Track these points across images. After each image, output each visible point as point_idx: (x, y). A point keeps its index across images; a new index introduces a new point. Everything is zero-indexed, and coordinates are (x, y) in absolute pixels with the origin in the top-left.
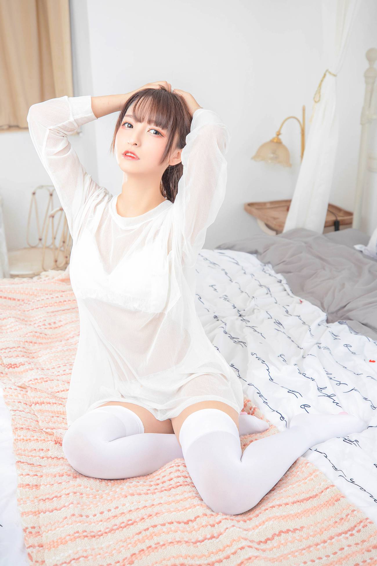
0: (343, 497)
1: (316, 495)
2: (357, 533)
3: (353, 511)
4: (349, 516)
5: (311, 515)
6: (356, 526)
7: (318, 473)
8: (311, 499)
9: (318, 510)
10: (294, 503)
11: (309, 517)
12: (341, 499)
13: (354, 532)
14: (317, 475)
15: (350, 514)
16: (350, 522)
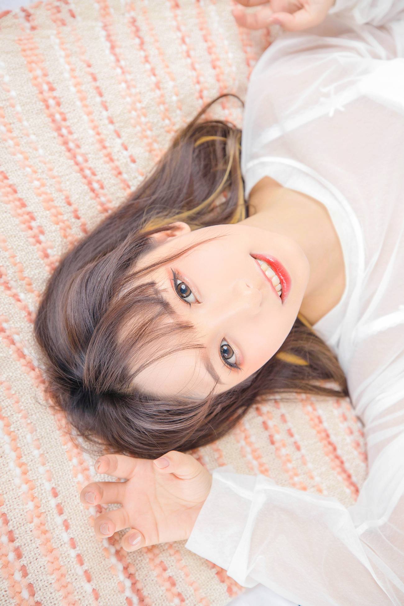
15: (184, 603)
16: (164, 600)
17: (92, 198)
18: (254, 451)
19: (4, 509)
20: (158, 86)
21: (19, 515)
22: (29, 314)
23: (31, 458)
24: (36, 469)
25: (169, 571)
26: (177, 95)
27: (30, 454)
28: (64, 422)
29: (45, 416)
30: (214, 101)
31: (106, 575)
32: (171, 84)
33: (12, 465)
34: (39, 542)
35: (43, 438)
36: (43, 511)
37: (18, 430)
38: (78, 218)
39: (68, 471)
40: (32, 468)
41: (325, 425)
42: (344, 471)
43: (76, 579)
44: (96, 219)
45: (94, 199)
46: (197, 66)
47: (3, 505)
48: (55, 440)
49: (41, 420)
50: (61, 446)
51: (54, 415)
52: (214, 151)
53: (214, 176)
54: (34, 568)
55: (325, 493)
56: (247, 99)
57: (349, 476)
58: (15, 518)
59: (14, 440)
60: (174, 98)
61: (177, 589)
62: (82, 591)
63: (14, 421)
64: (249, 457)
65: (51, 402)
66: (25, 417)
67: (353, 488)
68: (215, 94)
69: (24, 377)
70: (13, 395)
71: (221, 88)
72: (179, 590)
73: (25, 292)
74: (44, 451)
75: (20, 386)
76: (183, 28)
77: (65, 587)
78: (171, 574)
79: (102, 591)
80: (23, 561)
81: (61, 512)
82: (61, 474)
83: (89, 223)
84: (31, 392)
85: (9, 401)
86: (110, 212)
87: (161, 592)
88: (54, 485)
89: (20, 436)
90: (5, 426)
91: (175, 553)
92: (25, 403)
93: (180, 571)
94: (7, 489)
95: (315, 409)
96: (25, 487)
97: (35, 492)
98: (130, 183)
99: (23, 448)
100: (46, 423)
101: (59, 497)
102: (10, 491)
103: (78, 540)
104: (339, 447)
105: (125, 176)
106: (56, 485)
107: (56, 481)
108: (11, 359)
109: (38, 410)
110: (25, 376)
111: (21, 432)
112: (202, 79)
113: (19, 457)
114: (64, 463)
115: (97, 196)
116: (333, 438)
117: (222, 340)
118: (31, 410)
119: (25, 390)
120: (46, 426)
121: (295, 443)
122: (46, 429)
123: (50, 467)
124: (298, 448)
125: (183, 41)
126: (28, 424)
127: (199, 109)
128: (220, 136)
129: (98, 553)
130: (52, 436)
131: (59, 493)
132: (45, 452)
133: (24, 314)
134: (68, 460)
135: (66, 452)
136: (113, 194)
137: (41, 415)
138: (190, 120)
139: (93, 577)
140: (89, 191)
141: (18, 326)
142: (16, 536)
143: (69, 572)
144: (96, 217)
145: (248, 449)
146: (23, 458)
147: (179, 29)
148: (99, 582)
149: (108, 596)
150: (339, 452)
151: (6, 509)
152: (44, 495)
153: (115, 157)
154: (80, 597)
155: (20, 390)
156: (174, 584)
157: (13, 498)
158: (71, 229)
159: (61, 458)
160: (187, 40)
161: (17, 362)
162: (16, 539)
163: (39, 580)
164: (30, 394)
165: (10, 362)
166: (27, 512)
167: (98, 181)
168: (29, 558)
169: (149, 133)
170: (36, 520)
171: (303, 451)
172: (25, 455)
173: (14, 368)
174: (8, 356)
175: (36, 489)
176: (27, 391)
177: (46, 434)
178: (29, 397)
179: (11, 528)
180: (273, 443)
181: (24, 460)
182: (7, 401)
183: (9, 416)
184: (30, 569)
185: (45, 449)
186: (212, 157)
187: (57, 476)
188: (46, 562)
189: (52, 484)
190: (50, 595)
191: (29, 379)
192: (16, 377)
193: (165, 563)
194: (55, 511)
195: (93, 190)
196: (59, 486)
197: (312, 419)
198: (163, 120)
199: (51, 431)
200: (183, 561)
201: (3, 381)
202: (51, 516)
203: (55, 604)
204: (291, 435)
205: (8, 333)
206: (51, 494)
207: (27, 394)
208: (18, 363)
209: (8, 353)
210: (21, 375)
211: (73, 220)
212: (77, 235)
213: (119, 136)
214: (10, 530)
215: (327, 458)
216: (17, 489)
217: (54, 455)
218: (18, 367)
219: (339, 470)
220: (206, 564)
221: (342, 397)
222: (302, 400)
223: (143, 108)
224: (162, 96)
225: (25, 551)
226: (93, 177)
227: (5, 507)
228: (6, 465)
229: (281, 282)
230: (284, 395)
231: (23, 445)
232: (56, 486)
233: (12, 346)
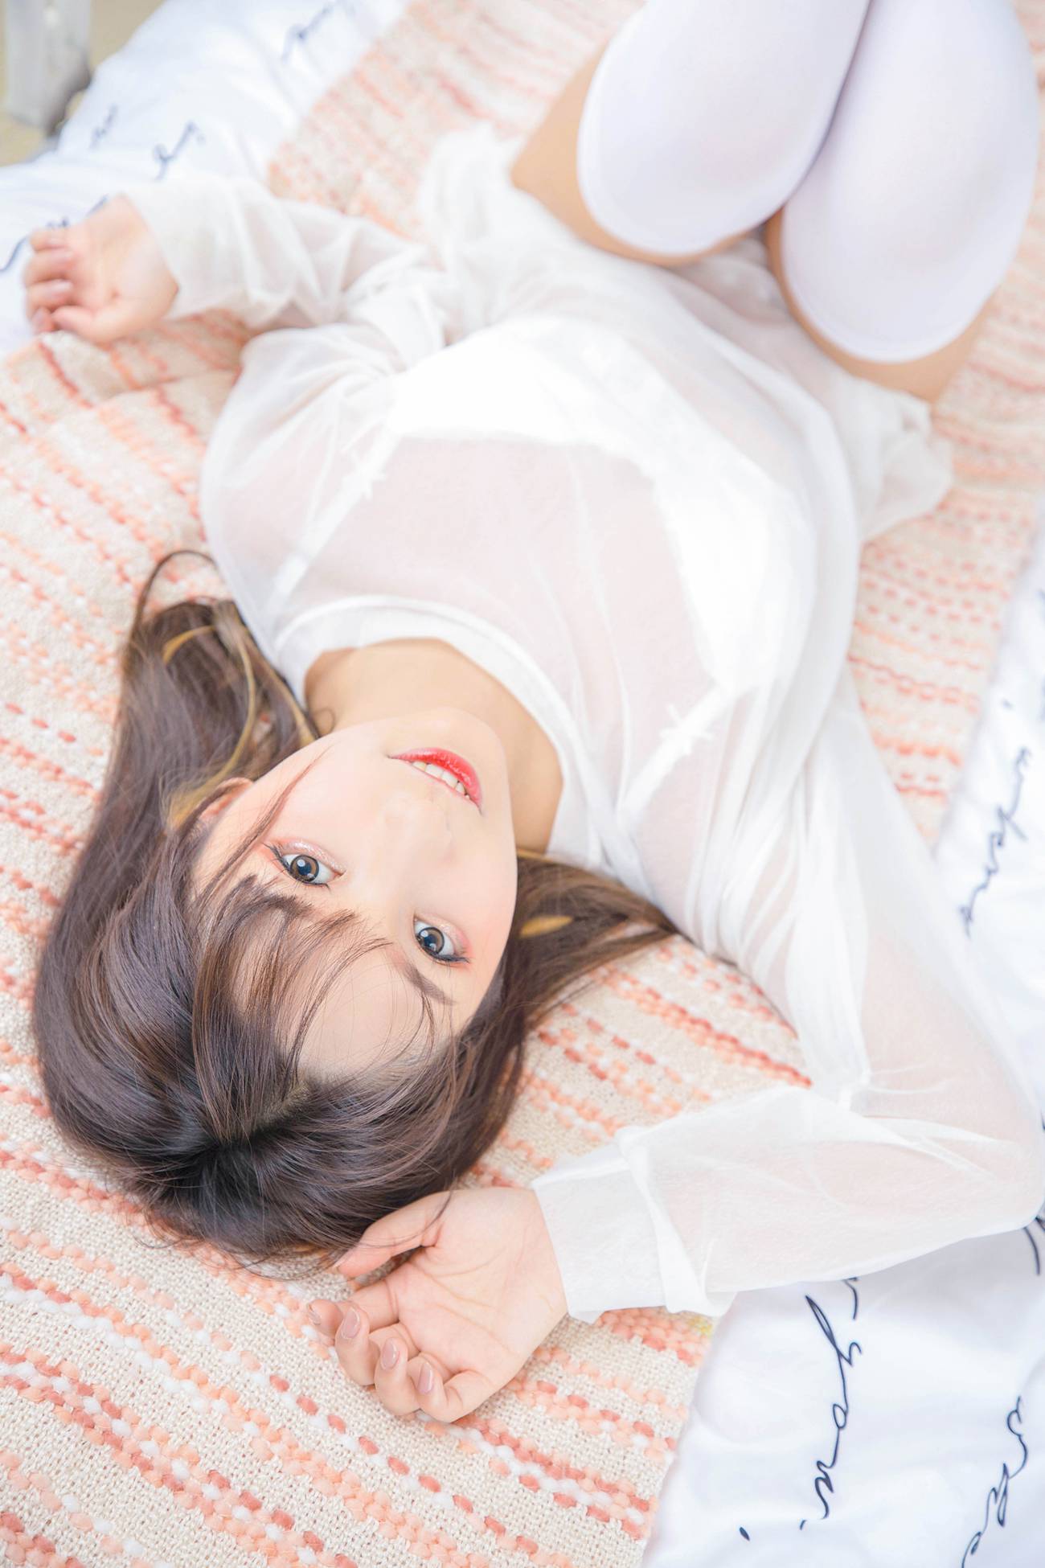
2: (552, 1496)
6: (579, 1476)
13: (549, 1484)
15: (621, 1421)
16: (585, 1441)
17: (33, 840)
18: (579, 1109)
19: (205, 1464)
20: (39, 595)
21: (240, 1458)
22: (37, 1103)
23: (198, 1352)
24: (219, 1364)
25: (561, 1388)
26: (81, 594)
27: (191, 1347)
28: (217, 1257)
29: (177, 1267)
30: (153, 576)
31: (458, 1463)
32: (61, 581)
33: (170, 1384)
34: (305, 1480)
35: (197, 1306)
36: (279, 1425)
37: (143, 1317)
38: (27, 886)
39: (279, 1334)
40: (211, 1367)
41: (668, 997)
42: (749, 1053)
43: (413, 1501)
44: (62, 871)
45: (38, 838)
46: (88, 532)
47: (199, 1459)
48: (220, 1297)
49: (174, 1277)
50: (239, 1299)
51: (193, 1255)
52: (206, 656)
53: (231, 695)
54: (327, 1525)
55: (716, 1094)
56: (212, 547)
57: (764, 1058)
58: (236, 1468)
59: (145, 1337)
60: (81, 602)
61: (595, 1406)
62: (435, 1513)
63: (126, 1305)
64: (580, 1122)
65: (171, 1236)
66: (142, 1286)
67: (786, 1074)
68: (148, 565)
69: (95, 1221)
70: (95, 1260)
71: (152, 550)
72: (599, 1407)
73: (7, 1068)
74: (214, 1326)
75: (99, 1240)
76: (25, 483)
77: (402, 1522)
78: (568, 1393)
79: (470, 1491)
80: (299, 1525)
81: (312, 1409)
82: (269, 1345)
83: (52, 884)
84: (124, 1240)
85: (94, 1277)
86: (80, 846)
87: (570, 1431)
88: (269, 1372)
89: (152, 1325)
90: (114, 1322)
91: (552, 1354)
92: (125, 1264)
93: (579, 1376)
94: (187, 1429)
95: (634, 982)
96: (220, 1405)
97: (244, 1401)
98: (88, 778)
99: (171, 1342)
100: (186, 1277)
101: (292, 1386)
102: (196, 1429)
103: (372, 1436)
104: (712, 1019)
105: (71, 771)
106: (272, 1370)
107: (269, 1362)
108: (54, 1201)
109: (158, 1263)
110: (96, 1217)
111: (151, 1318)
112: (110, 549)
113: (174, 1362)
114: (265, 1324)
115: (40, 830)
116: (694, 1011)
117: (414, 924)
118: (144, 1270)
119: (111, 1242)
120: (190, 1282)
121: (639, 1054)
122: (192, 1288)
123: (243, 1345)
124: (649, 1060)
125: (40, 503)
126: (155, 1296)
127: (134, 601)
128: (198, 626)
129: (422, 1438)
130: (211, 1292)
131: (288, 1380)
132: (217, 1326)
133: (27, 1109)
134: (266, 1314)
135: (254, 1303)
136: (66, 813)
137: (169, 1269)
138: (127, 624)
139: (439, 1480)
140: (20, 829)
141: (31, 1135)
142: (259, 1496)
143: (394, 1497)
144: (60, 867)
145: (569, 1111)
146: (183, 1361)
147: (19, 488)
148: (456, 1480)
149: (484, 1494)
150: (718, 1027)
151: (210, 1463)
152: (263, 1397)
153: (34, 749)
154: (438, 1524)
155: (102, 1246)
156: (583, 1404)
157: (209, 1437)
158: (26, 912)
159: (253, 1320)
160: (45, 499)
161: (66, 1200)
162: (261, 1500)
163: (349, 1541)
164: (125, 1243)
165: (53, 1208)
166: (250, 1445)
167: (27, 805)
168: (307, 1515)
169: (68, 681)
170: (276, 1448)
171: (661, 1060)
172: (184, 1353)
173: (66, 1215)
174: (45, 1199)
175: (242, 1396)
176: (115, 1242)
177: (197, 1296)
178: (127, 1250)
179: (238, 1489)
180: (602, 1076)
181: (186, 1361)
182: (91, 1278)
183: (111, 1302)
184: (321, 1532)
185: (212, 1322)
186: (206, 665)
187: (266, 1353)
188: (342, 1504)
189: (265, 1371)
190: (385, 1554)
191: (106, 1219)
192: (80, 1228)
193: (545, 1380)
194: (301, 1413)
195: (26, 824)
196: (279, 1368)
197: (640, 1001)
198: (81, 646)
199: (204, 1286)
200: (573, 1358)
201: (61, 1249)
202: (298, 1425)
203: (404, 1563)
204: (624, 1045)
205: (20, 1156)
206: (275, 1390)
207: (120, 1246)
208: (69, 1201)
209: (41, 1191)
210: (87, 1220)
211: (22, 894)
212: (42, 916)
213: (18, 711)
214: (240, 1494)
215: (705, 1049)
216: (207, 1415)
217: (236, 1321)
218: (75, 1209)
219: (738, 1057)
220: (615, 1338)
221: (663, 937)
222: (605, 979)
223: (33, 645)
224: (57, 608)
225: (292, 1510)
226: (14, 802)
227: (206, 1461)
228: (160, 1391)
229: (460, 779)
230: (570, 989)
231: (168, 1338)
232: (275, 1370)
233: (42, 1176)
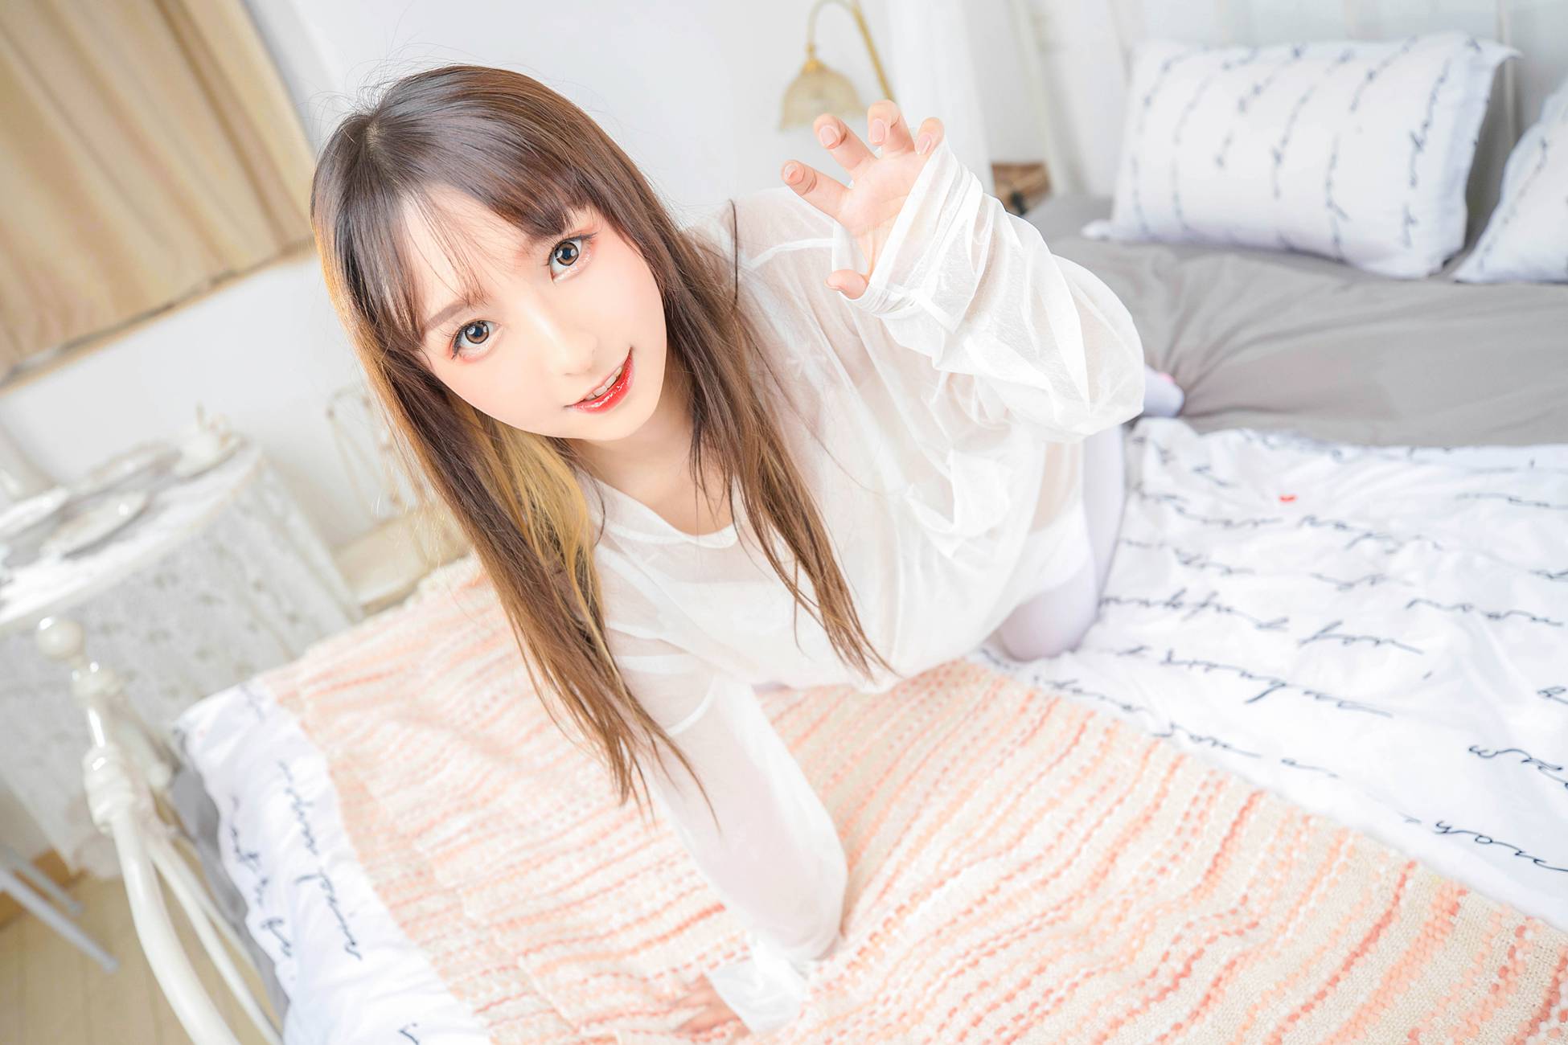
0: (1462, 893)
1: (1389, 914)
3: (1520, 931)
4: (1519, 955)
5: (1413, 984)
7: (1350, 841)
8: (1383, 932)
9: (1421, 961)
10: (1348, 965)
11: (1411, 991)
12: (1461, 900)
14: (1353, 850)
